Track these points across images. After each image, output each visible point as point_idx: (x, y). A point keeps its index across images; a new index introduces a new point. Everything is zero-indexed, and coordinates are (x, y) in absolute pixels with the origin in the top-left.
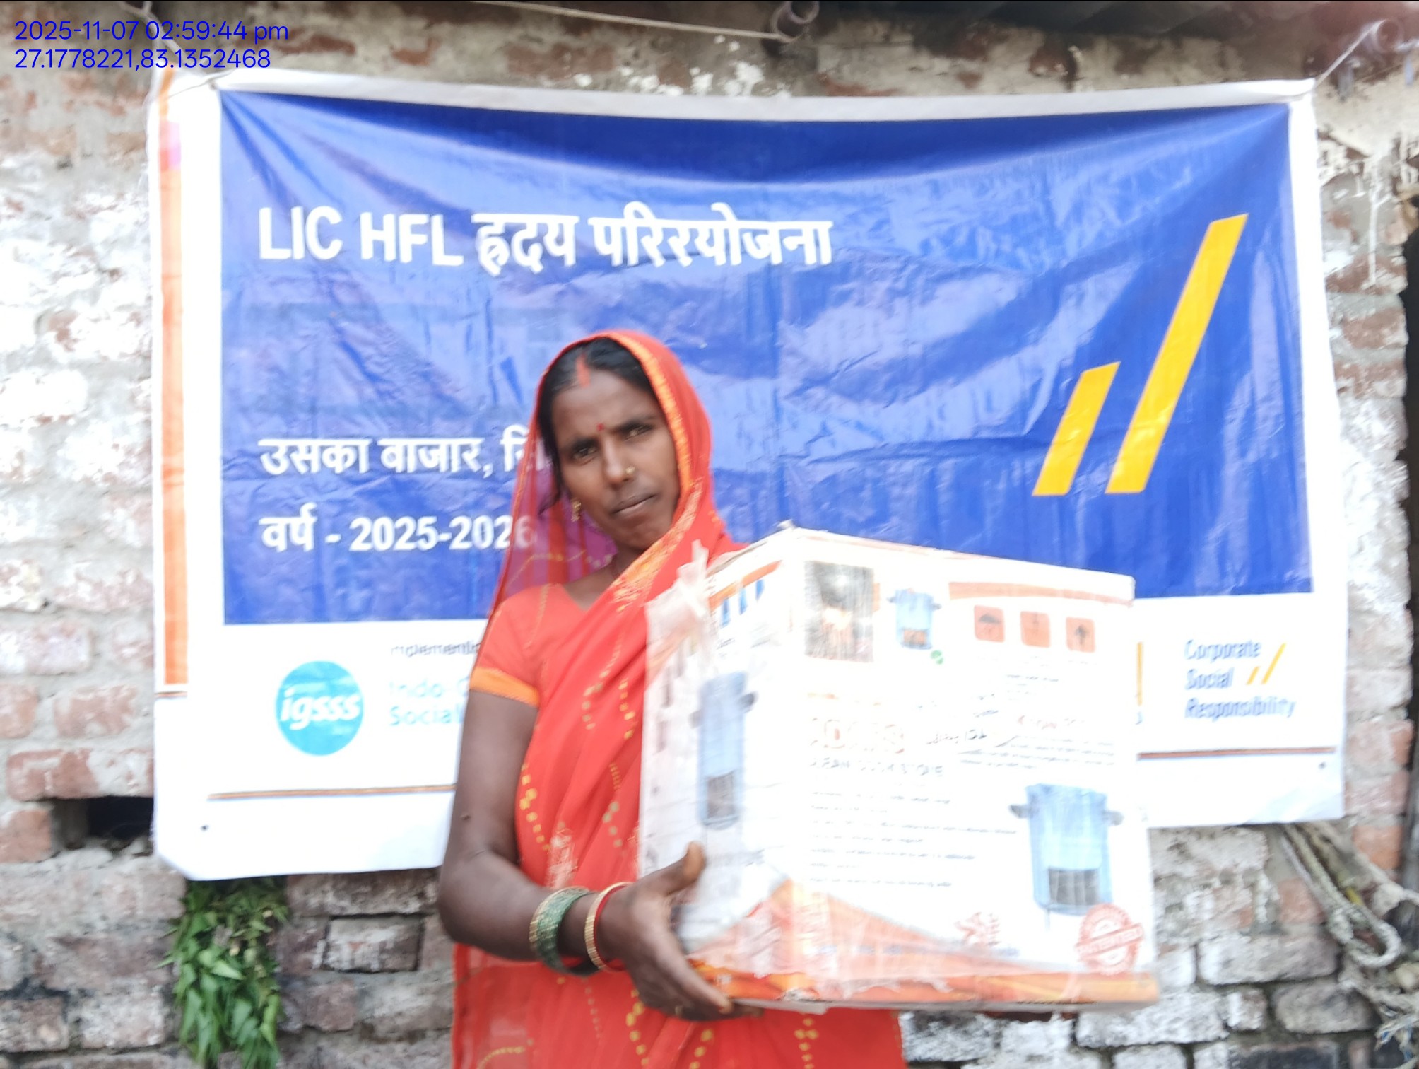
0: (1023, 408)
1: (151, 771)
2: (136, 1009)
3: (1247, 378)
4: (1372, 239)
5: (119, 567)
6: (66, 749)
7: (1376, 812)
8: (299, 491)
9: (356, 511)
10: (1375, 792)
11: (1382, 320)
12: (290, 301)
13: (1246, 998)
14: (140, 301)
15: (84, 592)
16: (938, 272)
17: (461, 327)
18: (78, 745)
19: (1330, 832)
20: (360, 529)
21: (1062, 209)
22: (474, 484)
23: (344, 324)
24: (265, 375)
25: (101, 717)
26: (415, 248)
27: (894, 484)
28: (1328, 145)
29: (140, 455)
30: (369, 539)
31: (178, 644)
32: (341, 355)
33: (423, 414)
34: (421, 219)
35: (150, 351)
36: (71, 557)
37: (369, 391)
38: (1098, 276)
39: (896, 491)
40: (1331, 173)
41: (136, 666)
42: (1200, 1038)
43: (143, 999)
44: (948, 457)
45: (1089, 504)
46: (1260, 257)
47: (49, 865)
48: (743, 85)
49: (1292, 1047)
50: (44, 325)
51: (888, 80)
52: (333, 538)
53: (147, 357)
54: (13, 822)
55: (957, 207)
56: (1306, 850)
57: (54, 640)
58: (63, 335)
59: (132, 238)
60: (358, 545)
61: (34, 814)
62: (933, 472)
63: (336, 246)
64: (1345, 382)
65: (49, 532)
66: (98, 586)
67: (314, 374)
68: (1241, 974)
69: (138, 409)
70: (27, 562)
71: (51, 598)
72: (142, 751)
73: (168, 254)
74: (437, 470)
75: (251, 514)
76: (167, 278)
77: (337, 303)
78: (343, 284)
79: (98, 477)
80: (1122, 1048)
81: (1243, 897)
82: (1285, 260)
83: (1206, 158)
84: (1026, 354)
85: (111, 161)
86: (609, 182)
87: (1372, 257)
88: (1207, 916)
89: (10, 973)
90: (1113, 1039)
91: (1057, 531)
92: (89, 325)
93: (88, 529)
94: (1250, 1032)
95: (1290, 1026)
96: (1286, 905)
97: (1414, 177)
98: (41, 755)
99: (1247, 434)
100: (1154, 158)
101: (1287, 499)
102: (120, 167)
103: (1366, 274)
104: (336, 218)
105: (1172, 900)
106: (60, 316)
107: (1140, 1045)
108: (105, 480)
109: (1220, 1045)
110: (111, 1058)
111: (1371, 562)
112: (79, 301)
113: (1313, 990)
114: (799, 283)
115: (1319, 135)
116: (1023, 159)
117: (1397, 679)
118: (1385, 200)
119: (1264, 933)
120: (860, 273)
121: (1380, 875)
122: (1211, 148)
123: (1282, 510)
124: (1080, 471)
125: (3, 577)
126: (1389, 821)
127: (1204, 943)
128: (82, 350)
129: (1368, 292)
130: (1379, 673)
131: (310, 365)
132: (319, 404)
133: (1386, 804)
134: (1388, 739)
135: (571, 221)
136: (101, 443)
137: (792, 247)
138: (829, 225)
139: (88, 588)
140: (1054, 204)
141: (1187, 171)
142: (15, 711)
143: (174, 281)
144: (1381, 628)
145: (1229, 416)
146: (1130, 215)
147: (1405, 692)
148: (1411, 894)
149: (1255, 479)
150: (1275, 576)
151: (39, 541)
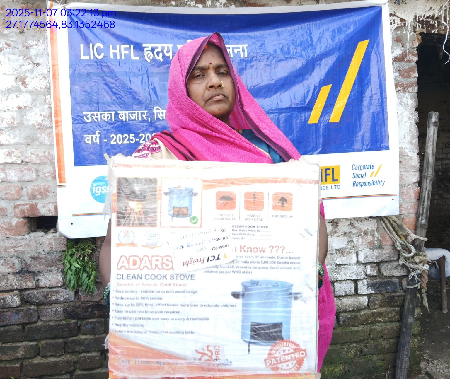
0: (305, 98)
1: (56, 208)
2: (54, 276)
3: (370, 88)
4: (408, 46)
5: (43, 150)
6: (31, 203)
7: (410, 213)
8: (95, 127)
9: (112, 133)
10: (409, 207)
11: (411, 70)
12: (90, 71)
13: (372, 267)
14: (46, 72)
16: (279, 59)
17: (140, 78)
18: (34, 202)
19: (396, 219)
20: (113, 137)
21: (315, 40)
22: (146, 124)
23: (106, 78)
24: (84, 93)
25: (40, 194)
26: (125, 54)
28: (395, 18)
29: (48, 117)
30: (116, 141)
31: (62, 172)
32: (106, 87)
33: (130, 104)
34: (127, 46)
35: (50, 87)
36: (29, 148)
37: (114, 97)
38: (325, 59)
40: (396, 26)
41: (50, 179)
42: (359, 278)
43: (56, 273)
44: (283, 113)
45: (324, 126)
46: (373, 52)
47: (27, 236)
48: (221, 3)
49: (386, 280)
50: (18, 80)
52: (105, 141)
53: (48, 89)
54: (16, 224)
55: (285, 39)
56: (388, 224)
57: (25, 172)
58: (24, 83)
59: (43, 54)
60: (112, 142)
61: (23, 222)
62: (279, 117)
63: (102, 55)
64: (399, 88)
65: (23, 141)
66: (37, 156)
67: (98, 93)
68: (370, 260)
69: (47, 104)
70: (16, 149)
71: (24, 160)
72: (53, 203)
73: (53, 59)
74: (135, 120)
75: (81, 134)
76: (53, 66)
77: (104, 72)
78: (105, 66)
79: (36, 124)
80: (337, 281)
81: (370, 238)
82: (381, 52)
83: (357, 23)
84: (305, 82)
85: (36, 30)
86: (182, 34)
87: (408, 51)
88: (360, 244)
89: (18, 267)
90: (334, 279)
91: (315, 134)
92: (31, 80)
93: (34, 139)
94: (373, 276)
95: (385, 274)
96: (383, 240)
97: (420, 27)
98: (23, 205)
99: (370, 104)
100: (342, 23)
101: (382, 123)
102: (38, 32)
103: (406, 56)
104: (102, 46)
105: (350, 239)
106: (23, 77)
107: (342, 280)
108: (38, 125)
109: (365, 280)
110: (48, 290)
111: (408, 141)
112: (28, 73)
113: (391, 264)
114: (239, 62)
115: (391, 15)
116: (304, 24)
117: (415, 175)
118: (412, 34)
119: (377, 248)
120: (256, 60)
121: (410, 232)
122: (359, 20)
123: (380, 126)
124: (321, 116)
125: (9, 154)
126: (413, 216)
127: (359, 252)
128: (30, 87)
129: (406, 62)
130: (410, 173)
131: (96, 90)
132: (99, 101)
133: (412, 211)
134: (413, 192)
135: (171, 46)
136: (36, 114)
137: (236, 52)
138: (247, 45)
139: (34, 157)
140: (313, 38)
141: (352, 27)
142: (16, 192)
143: (56, 66)
144: (410, 160)
145: (364, 99)
146: (335, 40)
147: (417, 179)
148: (418, 237)
149: (372, 117)
150: (378, 145)
151: (20, 143)
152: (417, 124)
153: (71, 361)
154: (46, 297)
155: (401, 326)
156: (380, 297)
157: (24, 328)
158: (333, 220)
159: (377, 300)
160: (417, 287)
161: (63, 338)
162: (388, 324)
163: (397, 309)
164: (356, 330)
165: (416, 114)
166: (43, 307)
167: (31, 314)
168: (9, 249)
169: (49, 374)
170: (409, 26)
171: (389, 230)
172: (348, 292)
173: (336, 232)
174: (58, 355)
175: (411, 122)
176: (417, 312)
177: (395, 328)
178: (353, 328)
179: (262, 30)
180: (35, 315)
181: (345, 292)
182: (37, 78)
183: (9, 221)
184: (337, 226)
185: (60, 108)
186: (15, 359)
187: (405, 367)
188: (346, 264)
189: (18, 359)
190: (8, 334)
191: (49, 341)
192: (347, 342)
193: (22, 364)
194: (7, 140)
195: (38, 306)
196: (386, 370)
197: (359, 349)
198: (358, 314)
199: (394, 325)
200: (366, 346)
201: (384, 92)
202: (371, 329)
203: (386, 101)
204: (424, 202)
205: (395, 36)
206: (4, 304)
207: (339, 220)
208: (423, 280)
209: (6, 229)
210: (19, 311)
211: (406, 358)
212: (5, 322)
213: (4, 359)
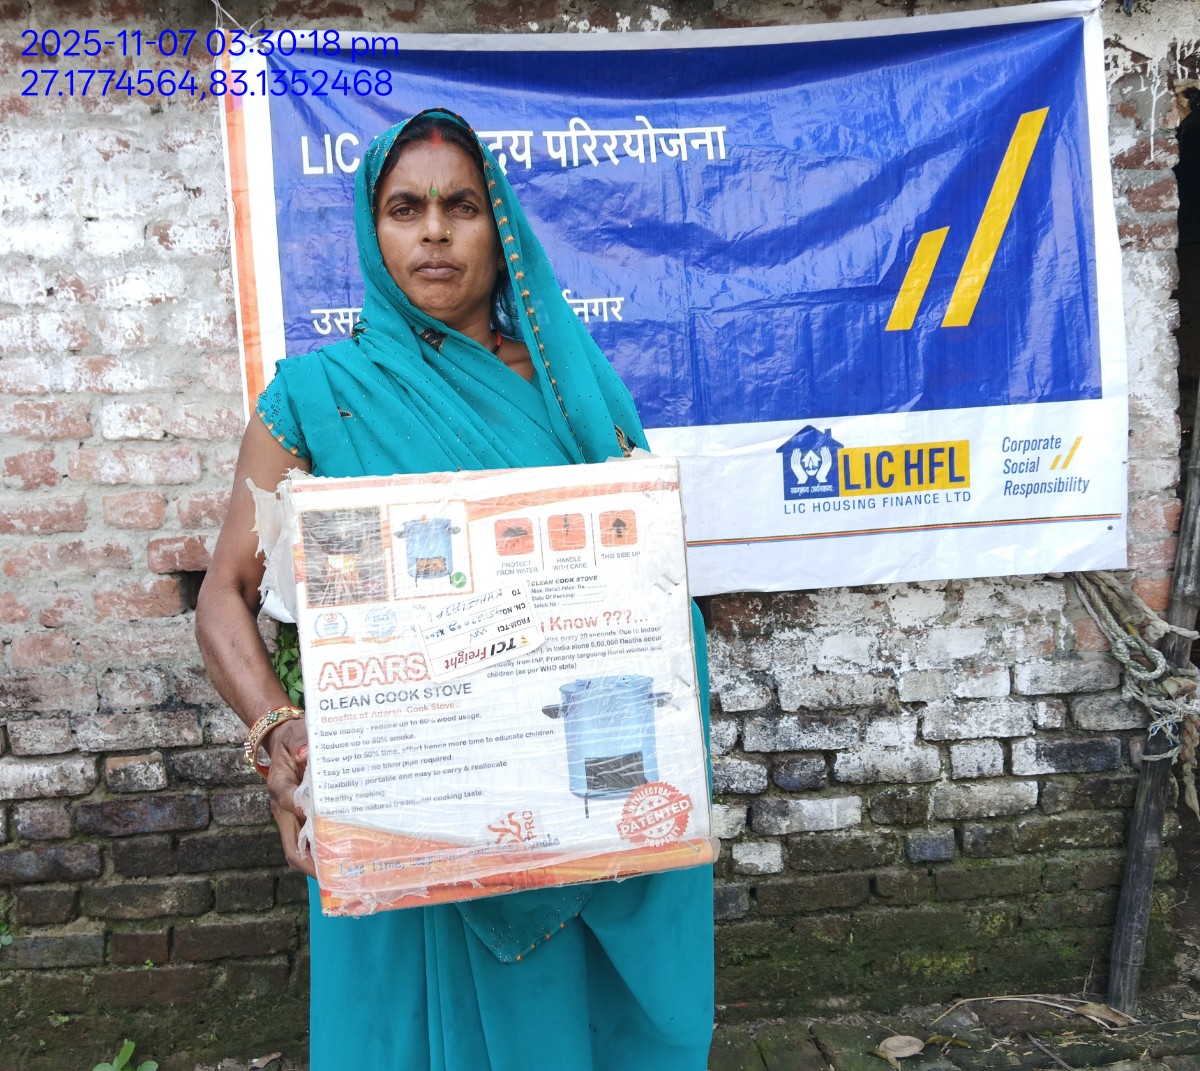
0: (877, 264)
3: (1049, 236)
4: (1152, 125)
5: (216, 407)
6: (189, 536)
7: (1153, 567)
10: (1152, 551)
11: (1160, 189)
12: (327, 205)
13: (1050, 706)
14: (217, 211)
15: (192, 424)
16: (810, 161)
18: (196, 533)
19: (1115, 582)
21: (904, 112)
24: (312, 262)
27: (778, 326)
28: (1117, 50)
29: (226, 324)
35: (229, 248)
36: (180, 400)
38: (931, 160)
39: (780, 332)
40: (1120, 73)
42: (1016, 734)
44: (819, 304)
45: (927, 336)
46: (1060, 139)
47: (181, 618)
48: (656, 22)
49: (1086, 741)
50: (150, 231)
51: (768, 15)
53: (227, 252)
54: (154, 587)
55: (824, 110)
56: (1096, 595)
57: (173, 460)
58: (164, 239)
59: (208, 164)
61: (168, 583)
62: (808, 316)
64: (1129, 239)
65: (166, 383)
66: (202, 420)
68: (1046, 687)
69: (221, 291)
70: (150, 405)
71: (168, 431)
73: (235, 175)
76: (236, 193)
79: (196, 342)
80: (957, 741)
81: (1046, 631)
82: (1079, 142)
83: (1017, 64)
84: (878, 222)
85: (190, 106)
86: (555, 103)
87: (1152, 139)
88: (1019, 646)
89: (159, 693)
90: (950, 735)
91: (903, 358)
92: (182, 230)
93: (192, 380)
94: (1054, 730)
95: (1085, 726)
96: (1080, 638)
97: (1187, 73)
98: (170, 541)
99: (1051, 278)
100: (976, 66)
101: (1082, 327)
102: (196, 111)
103: (1147, 153)
104: (355, 141)
105: (992, 635)
106: (162, 224)
107: (971, 739)
108: (202, 344)
109: (1031, 740)
110: (233, 750)
111: (1150, 378)
112: (173, 213)
113: (1102, 698)
114: (703, 174)
115: (1107, 43)
116: (874, 71)
117: (1169, 467)
118: (1163, 93)
119: (1064, 658)
120: (748, 166)
121: (1152, 614)
122: (1021, 56)
123: (1078, 336)
124: (921, 311)
125: (133, 416)
126: (1161, 574)
127: (1017, 666)
128: (178, 249)
129: (1148, 167)
130: (1155, 462)
131: (343, 253)
132: (351, 282)
133: (1159, 562)
134: (1162, 512)
135: (528, 135)
136: (197, 317)
137: (696, 147)
138: (724, 128)
139: (195, 422)
140: (898, 105)
141: (1002, 74)
142: (151, 511)
143: (242, 194)
144: (1156, 428)
145: (1036, 265)
146: (957, 111)
147: (1175, 477)
148: (1175, 628)
149: (1057, 313)
150: (1072, 387)
151: (157, 389)
152: (1176, 332)
153: (290, 925)
154: (227, 767)
155: (1124, 860)
156: (1071, 783)
157: (175, 843)
158: (950, 582)
159: (1063, 790)
160: (1170, 759)
161: (269, 866)
162: (1092, 852)
163: (1114, 814)
164: (1008, 867)
165: (1174, 305)
166: (220, 791)
167: (193, 808)
168: (138, 650)
169: (237, 954)
170: (1155, 73)
171: (1098, 611)
172: (986, 769)
173: (956, 615)
174: (258, 909)
175: (1159, 329)
176: (1170, 823)
177: (1110, 863)
178: (998, 861)
179: (765, 88)
180: (203, 812)
181: (979, 769)
182: (196, 225)
183: (135, 580)
184: (961, 599)
185: (256, 301)
186: (155, 917)
187: (1134, 962)
188: (981, 699)
189: (163, 916)
190: (139, 855)
191: (236, 875)
192: (984, 897)
193: (171, 929)
194: (126, 382)
195: (208, 789)
196: (1084, 969)
197: (1013, 913)
198: (1013, 826)
199: (1108, 857)
200: (1031, 908)
201: (1087, 246)
202: (1046, 865)
203: (1094, 270)
204: (1192, 538)
205: (1119, 100)
206: (127, 782)
207: (965, 582)
208: (1187, 739)
209: (129, 601)
210: (164, 800)
211: (1137, 938)
212: (130, 827)
213: (129, 916)
